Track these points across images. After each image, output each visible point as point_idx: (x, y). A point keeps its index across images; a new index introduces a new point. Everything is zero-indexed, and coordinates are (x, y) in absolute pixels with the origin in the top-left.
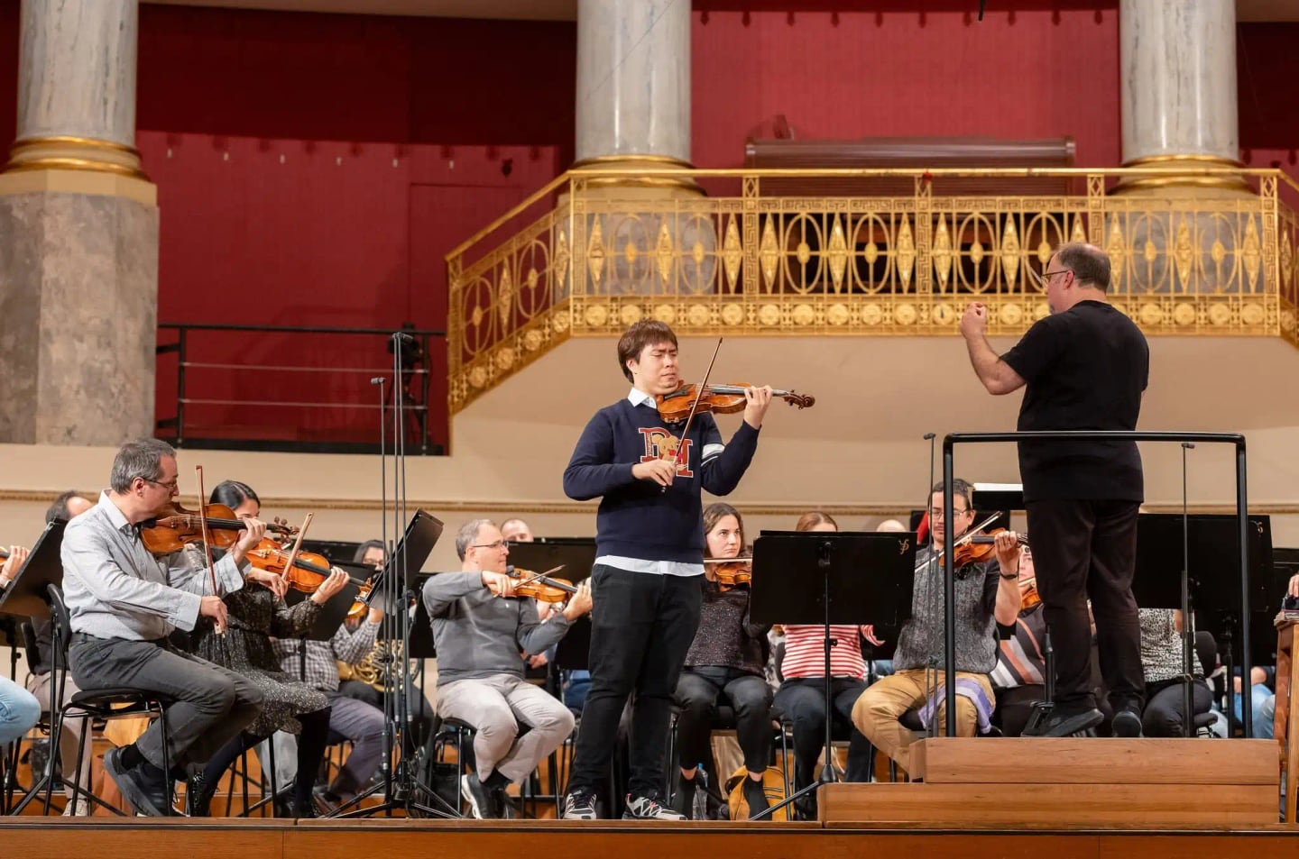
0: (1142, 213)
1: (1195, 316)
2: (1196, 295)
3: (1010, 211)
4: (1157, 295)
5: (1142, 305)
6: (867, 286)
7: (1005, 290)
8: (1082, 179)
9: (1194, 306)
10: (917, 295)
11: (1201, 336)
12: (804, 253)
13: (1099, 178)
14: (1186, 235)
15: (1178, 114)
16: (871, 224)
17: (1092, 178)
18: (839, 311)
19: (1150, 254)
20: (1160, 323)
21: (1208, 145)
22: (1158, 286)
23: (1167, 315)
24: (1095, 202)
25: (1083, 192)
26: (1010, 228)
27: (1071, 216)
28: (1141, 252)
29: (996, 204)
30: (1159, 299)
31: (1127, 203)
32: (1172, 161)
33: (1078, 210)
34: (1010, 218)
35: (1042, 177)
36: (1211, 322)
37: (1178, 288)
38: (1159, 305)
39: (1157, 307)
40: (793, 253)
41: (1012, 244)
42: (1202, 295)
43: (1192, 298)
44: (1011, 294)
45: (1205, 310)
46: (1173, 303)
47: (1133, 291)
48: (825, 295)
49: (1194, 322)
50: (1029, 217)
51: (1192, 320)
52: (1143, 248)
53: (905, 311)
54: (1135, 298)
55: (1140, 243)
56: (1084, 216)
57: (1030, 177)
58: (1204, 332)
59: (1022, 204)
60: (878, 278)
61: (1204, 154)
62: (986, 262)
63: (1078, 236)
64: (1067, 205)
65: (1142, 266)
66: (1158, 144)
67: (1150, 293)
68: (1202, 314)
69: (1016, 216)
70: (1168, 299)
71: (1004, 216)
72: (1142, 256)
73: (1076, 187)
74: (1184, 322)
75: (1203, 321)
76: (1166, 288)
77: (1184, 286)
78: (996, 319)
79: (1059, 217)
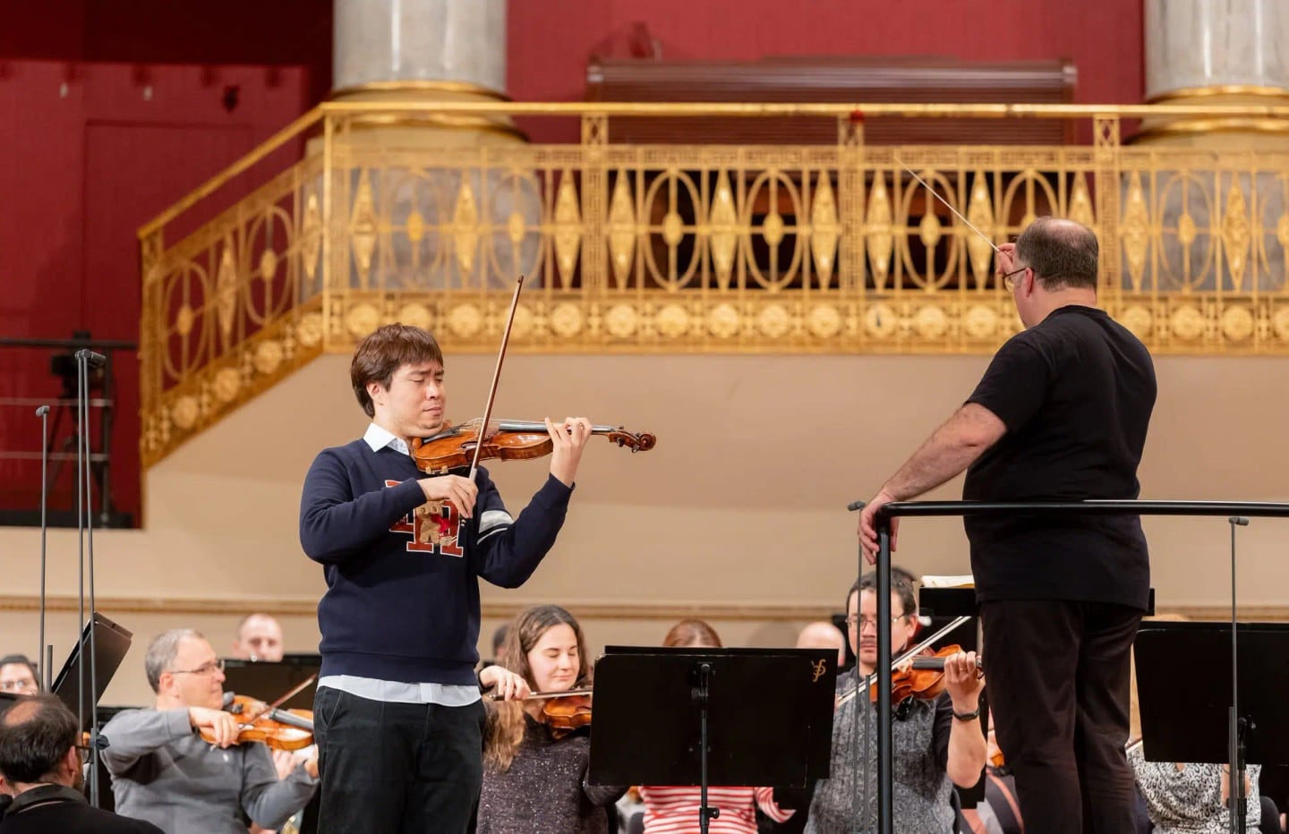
0: (1173, 173)
1: (1253, 327)
2: (1254, 295)
3: (980, 169)
4: (1197, 294)
5: (1175, 310)
6: (768, 279)
7: (972, 286)
8: (1086, 123)
9: (1252, 312)
10: (843, 291)
11: (1261, 355)
12: (673, 229)
13: (1112, 121)
14: (1240, 205)
15: (1228, 27)
16: (773, 187)
17: (1101, 121)
18: (725, 315)
19: (1186, 233)
20: (1201, 335)
21: (1273, 72)
22: (1199, 281)
23: (1211, 324)
24: (1106, 155)
25: (1087, 139)
26: (980, 194)
27: (1070, 176)
28: (1171, 230)
29: (960, 158)
30: (1199, 300)
31: (1152, 156)
32: (1220, 96)
33: (1080, 168)
34: (980, 179)
35: (1028, 119)
36: (1276, 335)
37: (1228, 285)
38: (1200, 311)
39: (1196, 313)
40: (657, 229)
41: (982, 217)
42: (1263, 294)
43: (1249, 300)
44: (980, 291)
45: (1268, 317)
46: (1221, 305)
47: (1162, 288)
48: (705, 291)
49: (1252, 335)
50: (1008, 177)
51: (1248, 331)
52: (1176, 225)
53: (823, 315)
54: (1164, 299)
55: (1171, 217)
56: (1090, 177)
57: (1010, 119)
58: (1265, 349)
59: (997, 158)
60: (784, 265)
61: (1266, 86)
62: (943, 244)
63: (1081, 205)
64: (1064, 160)
65: (1175, 250)
66: (1198, 70)
67: (1187, 291)
68: (1263, 324)
69: (989, 177)
70: (1212, 300)
71: (970, 176)
72: (1175, 237)
73: (1078, 133)
74: (1237, 334)
75: (1264, 334)
76: (1209, 284)
77: (1237, 282)
78: (960, 328)
79: (1052, 177)
